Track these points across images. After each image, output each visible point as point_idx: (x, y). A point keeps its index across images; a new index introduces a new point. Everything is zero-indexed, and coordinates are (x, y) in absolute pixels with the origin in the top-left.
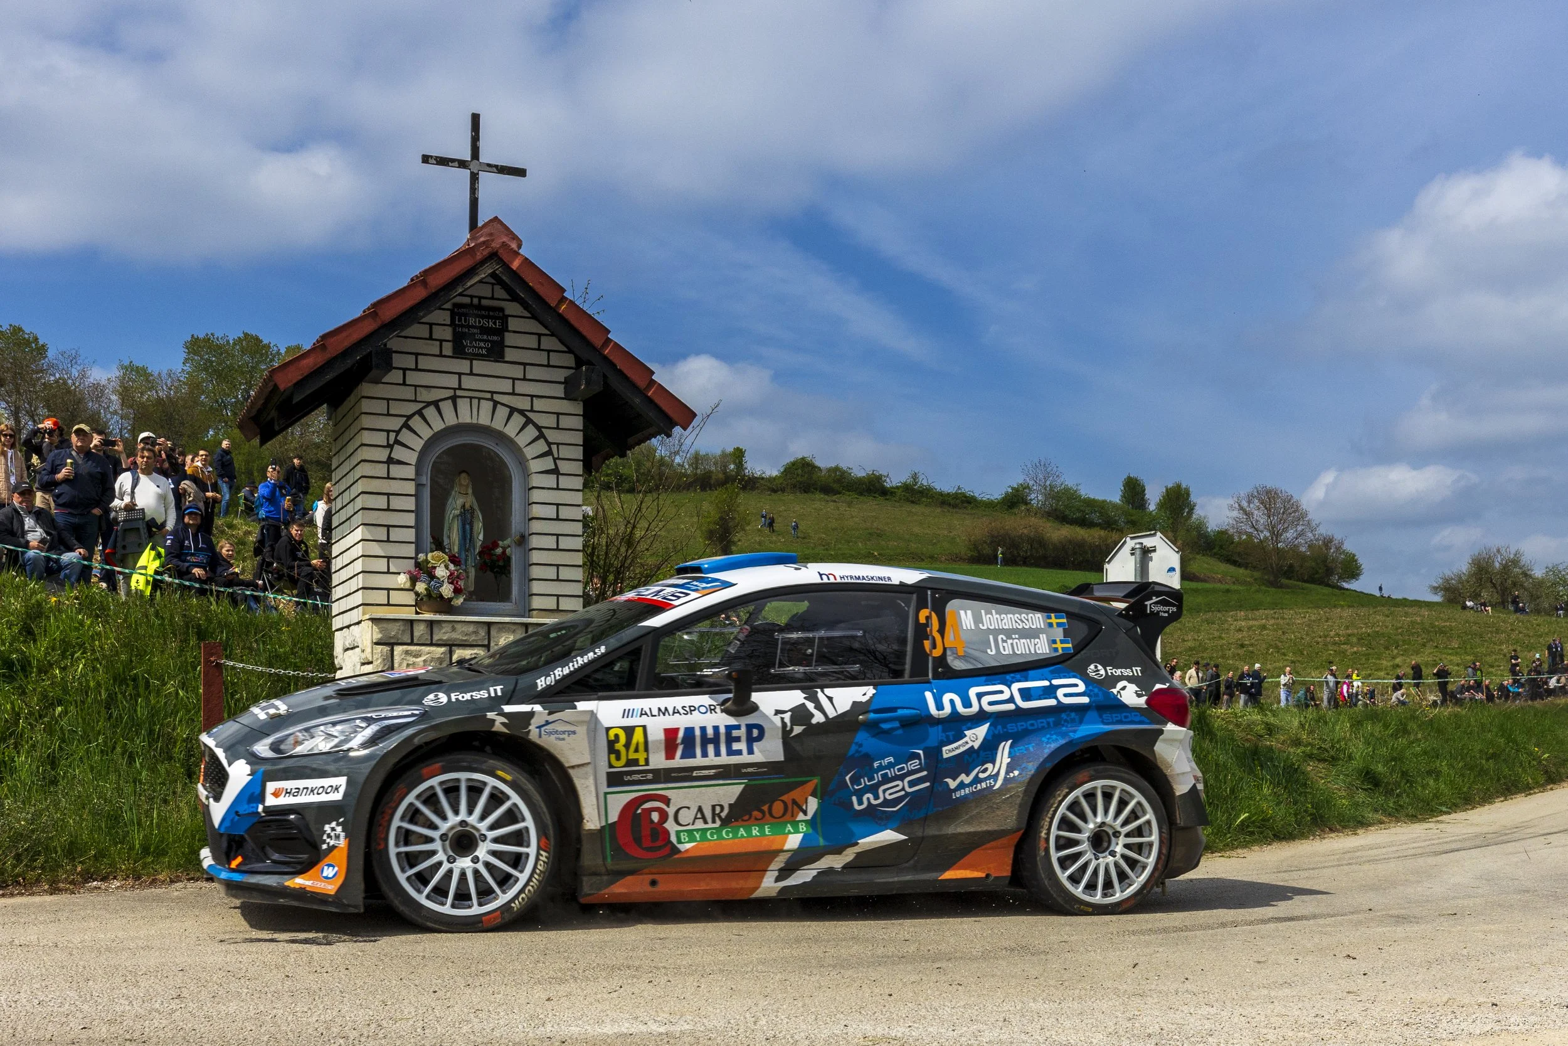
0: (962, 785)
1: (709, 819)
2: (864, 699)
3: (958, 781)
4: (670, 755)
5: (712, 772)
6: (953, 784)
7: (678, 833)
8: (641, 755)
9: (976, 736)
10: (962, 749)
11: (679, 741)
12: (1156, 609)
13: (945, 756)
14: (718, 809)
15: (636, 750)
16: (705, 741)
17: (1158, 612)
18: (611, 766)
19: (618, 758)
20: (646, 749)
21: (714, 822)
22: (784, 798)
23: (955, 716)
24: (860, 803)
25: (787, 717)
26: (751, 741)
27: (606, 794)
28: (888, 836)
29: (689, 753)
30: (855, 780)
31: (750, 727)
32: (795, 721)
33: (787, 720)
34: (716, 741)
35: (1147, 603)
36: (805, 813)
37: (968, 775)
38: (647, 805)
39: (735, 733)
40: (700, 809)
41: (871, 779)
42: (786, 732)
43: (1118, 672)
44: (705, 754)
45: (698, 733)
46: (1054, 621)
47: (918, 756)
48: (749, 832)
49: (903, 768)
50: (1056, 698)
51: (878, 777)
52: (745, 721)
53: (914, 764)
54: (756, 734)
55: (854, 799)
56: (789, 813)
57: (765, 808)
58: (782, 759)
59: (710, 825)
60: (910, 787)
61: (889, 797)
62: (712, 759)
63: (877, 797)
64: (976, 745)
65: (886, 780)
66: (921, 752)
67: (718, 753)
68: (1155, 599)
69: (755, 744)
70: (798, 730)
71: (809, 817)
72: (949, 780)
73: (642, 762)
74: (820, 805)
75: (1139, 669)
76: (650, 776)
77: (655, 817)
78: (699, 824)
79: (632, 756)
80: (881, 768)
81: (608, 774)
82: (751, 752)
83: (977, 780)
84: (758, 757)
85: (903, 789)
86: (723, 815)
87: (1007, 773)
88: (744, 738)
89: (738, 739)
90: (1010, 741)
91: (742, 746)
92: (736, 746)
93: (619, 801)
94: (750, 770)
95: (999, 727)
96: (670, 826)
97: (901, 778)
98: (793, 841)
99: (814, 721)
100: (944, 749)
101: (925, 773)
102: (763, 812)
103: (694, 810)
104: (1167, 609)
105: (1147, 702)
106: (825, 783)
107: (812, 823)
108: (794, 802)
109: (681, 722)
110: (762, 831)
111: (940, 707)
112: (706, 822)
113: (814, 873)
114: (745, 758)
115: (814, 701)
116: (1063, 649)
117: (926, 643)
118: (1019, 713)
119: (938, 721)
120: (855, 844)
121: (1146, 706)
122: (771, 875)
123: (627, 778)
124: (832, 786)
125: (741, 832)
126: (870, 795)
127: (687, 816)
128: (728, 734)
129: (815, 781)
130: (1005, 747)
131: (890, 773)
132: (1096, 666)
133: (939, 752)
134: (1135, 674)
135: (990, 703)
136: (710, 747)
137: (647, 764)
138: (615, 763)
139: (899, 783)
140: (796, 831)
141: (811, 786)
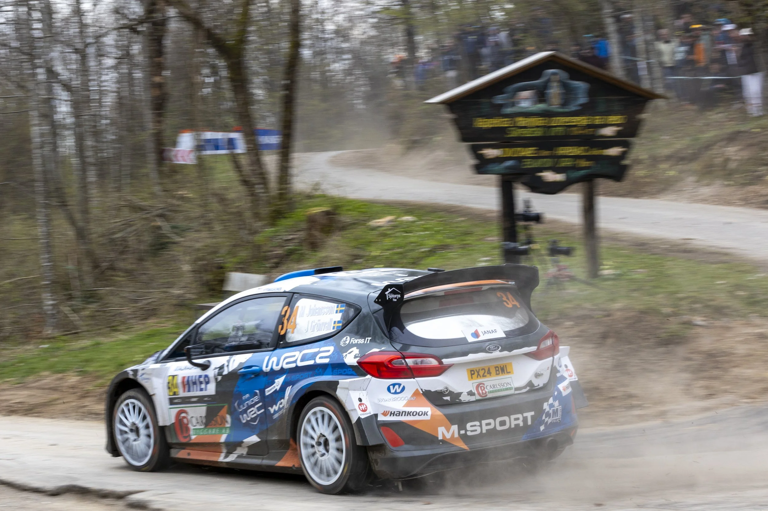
0: (275, 412)
1: (201, 424)
3: (273, 408)
4: (184, 391)
5: (196, 399)
6: (272, 411)
7: (192, 430)
8: (176, 390)
9: (278, 382)
10: (273, 390)
11: (186, 383)
12: (390, 296)
13: (267, 393)
14: (201, 419)
15: (175, 387)
16: (193, 383)
17: (392, 298)
18: (169, 395)
19: (171, 391)
20: (178, 387)
22: (219, 414)
23: (272, 371)
24: (244, 419)
25: (217, 370)
26: (206, 383)
27: (169, 408)
28: (254, 438)
29: (189, 390)
30: (239, 405)
31: (205, 376)
32: (219, 374)
33: (216, 373)
34: (196, 383)
35: (387, 293)
37: (276, 405)
38: (182, 415)
39: (201, 379)
40: (197, 418)
41: (244, 405)
42: (216, 379)
43: (356, 341)
44: (193, 390)
45: (190, 379)
46: (340, 308)
47: (257, 394)
48: (212, 431)
49: (252, 401)
50: (315, 359)
51: (246, 405)
52: (204, 373)
53: (256, 399)
54: (207, 380)
55: (241, 415)
56: (221, 423)
57: (215, 419)
59: (201, 427)
60: (258, 411)
61: (253, 416)
62: (196, 393)
63: (248, 416)
64: (278, 388)
65: (249, 407)
67: (197, 390)
68: (390, 290)
69: (208, 385)
70: (220, 378)
71: (229, 425)
72: (270, 408)
73: (177, 393)
74: (232, 418)
75: (369, 338)
76: (180, 400)
77: (185, 420)
78: (198, 426)
79: (174, 390)
80: (245, 400)
81: (169, 398)
82: (206, 389)
83: (280, 409)
84: (208, 392)
85: (255, 412)
86: (204, 421)
88: (204, 382)
89: (202, 382)
91: (203, 386)
93: (174, 412)
94: (206, 399)
95: (288, 378)
96: (190, 425)
97: (253, 406)
99: (224, 373)
100: (267, 390)
101: (260, 404)
102: (214, 421)
103: (195, 418)
104: (395, 296)
105: (358, 362)
106: (229, 407)
107: (230, 428)
108: (223, 416)
109: (185, 373)
110: (215, 431)
113: (235, 456)
114: (204, 393)
115: (228, 361)
116: (338, 327)
117: (280, 327)
118: (297, 369)
119: (267, 374)
120: (242, 442)
121: (357, 364)
122: (223, 455)
123: (175, 401)
124: (232, 409)
125: (210, 431)
126: (245, 415)
127: (194, 421)
128: (199, 380)
129: (226, 406)
130: (288, 390)
131: (250, 402)
132: (347, 338)
133: (264, 392)
134: (366, 342)
135: (287, 363)
136: (195, 386)
137: (179, 394)
138: (171, 393)
139: (253, 408)
140: (225, 432)
141: (225, 408)
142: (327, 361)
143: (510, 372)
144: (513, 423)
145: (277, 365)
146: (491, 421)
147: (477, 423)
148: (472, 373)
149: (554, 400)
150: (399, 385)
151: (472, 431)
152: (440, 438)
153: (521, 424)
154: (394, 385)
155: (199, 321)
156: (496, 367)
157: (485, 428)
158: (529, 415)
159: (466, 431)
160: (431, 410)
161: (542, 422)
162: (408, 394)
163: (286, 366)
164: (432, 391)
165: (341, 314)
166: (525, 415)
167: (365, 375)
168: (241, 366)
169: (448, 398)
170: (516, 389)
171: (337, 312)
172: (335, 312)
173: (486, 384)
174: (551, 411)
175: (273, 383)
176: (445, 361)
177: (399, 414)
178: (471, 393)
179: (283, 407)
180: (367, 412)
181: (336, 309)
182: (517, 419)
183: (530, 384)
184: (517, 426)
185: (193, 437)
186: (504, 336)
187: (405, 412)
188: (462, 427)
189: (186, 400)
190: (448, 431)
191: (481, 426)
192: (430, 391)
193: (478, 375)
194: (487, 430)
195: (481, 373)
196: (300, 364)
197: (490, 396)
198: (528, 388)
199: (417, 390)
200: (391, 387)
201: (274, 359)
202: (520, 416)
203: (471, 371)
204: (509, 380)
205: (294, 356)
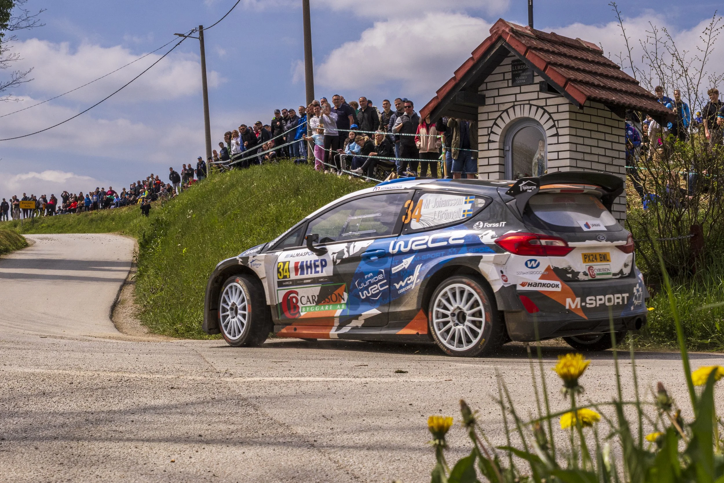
0: (401, 287)
1: (312, 302)
4: (296, 274)
5: (309, 281)
6: (398, 286)
7: (302, 307)
8: (287, 274)
9: (407, 262)
10: (400, 269)
11: (299, 267)
12: (525, 188)
13: (393, 272)
14: (314, 297)
15: (286, 272)
16: (308, 267)
17: (526, 190)
18: (279, 279)
19: (281, 275)
20: (289, 272)
22: (335, 292)
23: (400, 253)
24: (363, 296)
25: (335, 255)
26: (323, 266)
27: (278, 290)
28: (374, 311)
29: (302, 273)
30: (359, 284)
31: (322, 260)
32: (337, 258)
33: (335, 258)
34: (311, 267)
35: (520, 185)
36: (344, 300)
37: (403, 282)
38: (292, 295)
40: (308, 297)
41: (365, 284)
42: (334, 263)
43: (490, 225)
44: (307, 273)
45: (305, 264)
46: (468, 200)
47: (381, 273)
48: (325, 307)
49: (376, 279)
50: (448, 241)
51: (367, 283)
52: (320, 258)
53: (380, 277)
54: (324, 264)
55: (360, 293)
56: (338, 301)
58: (332, 274)
59: (312, 305)
60: (381, 288)
61: (374, 293)
62: (310, 276)
63: (369, 293)
64: (406, 267)
65: (371, 284)
66: (383, 270)
67: (311, 273)
68: (524, 183)
69: (324, 268)
70: (339, 261)
71: (345, 302)
72: (395, 284)
73: (288, 277)
74: (349, 296)
75: (504, 223)
76: (291, 283)
77: (294, 300)
78: (309, 304)
79: (285, 274)
80: (368, 278)
81: (278, 282)
82: (322, 272)
83: (407, 284)
84: (324, 274)
85: (378, 289)
86: (316, 300)
87: (417, 280)
88: (320, 266)
89: (318, 266)
90: (421, 264)
91: (319, 269)
92: (317, 269)
93: (282, 293)
94: (322, 280)
95: (418, 257)
96: (299, 304)
97: (376, 283)
98: (339, 312)
99: (344, 257)
100: (393, 269)
101: (385, 281)
102: (328, 298)
103: (306, 297)
104: (531, 187)
105: (495, 242)
106: (348, 286)
107: (347, 304)
108: (339, 295)
109: (300, 259)
110: (329, 307)
111: (394, 248)
113: (350, 328)
114: (320, 275)
115: (348, 248)
116: (468, 215)
117: (404, 217)
118: (428, 249)
119: (393, 255)
120: (361, 315)
121: (494, 243)
122: (334, 328)
123: (284, 284)
124: (351, 287)
125: (322, 308)
126: (365, 292)
127: (304, 300)
128: (314, 264)
129: (345, 285)
130: (418, 268)
131: (372, 281)
132: (479, 223)
133: (391, 270)
134: (500, 226)
135: (416, 245)
136: (309, 270)
137: (290, 278)
138: (280, 277)
139: (376, 285)
140: (341, 308)
141: (343, 287)
142: (462, 241)
143: (608, 260)
144: (617, 301)
145: (406, 246)
146: (602, 297)
147: (593, 298)
148: (587, 258)
149: (640, 286)
150: (535, 261)
151: (590, 304)
152: (567, 307)
153: (621, 303)
154: (531, 261)
155: (309, 217)
156: (600, 255)
157: (599, 302)
158: (626, 295)
159: (586, 303)
160: (561, 284)
161: (632, 304)
162: (542, 269)
163: (414, 248)
164: (560, 268)
165: (470, 204)
166: (624, 295)
167: (503, 252)
168: (363, 250)
169: (570, 276)
170: (614, 275)
171: (466, 203)
172: (464, 202)
173: (595, 267)
174: (637, 296)
175: (401, 262)
176: (571, 244)
177: (536, 285)
178: (585, 274)
179: (412, 283)
180: (508, 282)
181: (464, 200)
182: (618, 298)
183: (621, 272)
184: (618, 303)
185: (302, 314)
186: (605, 229)
187: (541, 283)
188: (583, 300)
189: (296, 282)
190: (573, 302)
191: (596, 300)
192: (558, 268)
193: (589, 259)
194: (600, 304)
195: (591, 258)
196: (431, 245)
197: (598, 277)
198: (620, 275)
199: (549, 266)
200: (529, 262)
201: (402, 243)
202: (619, 295)
203: (585, 255)
204: (608, 267)
205: (424, 240)
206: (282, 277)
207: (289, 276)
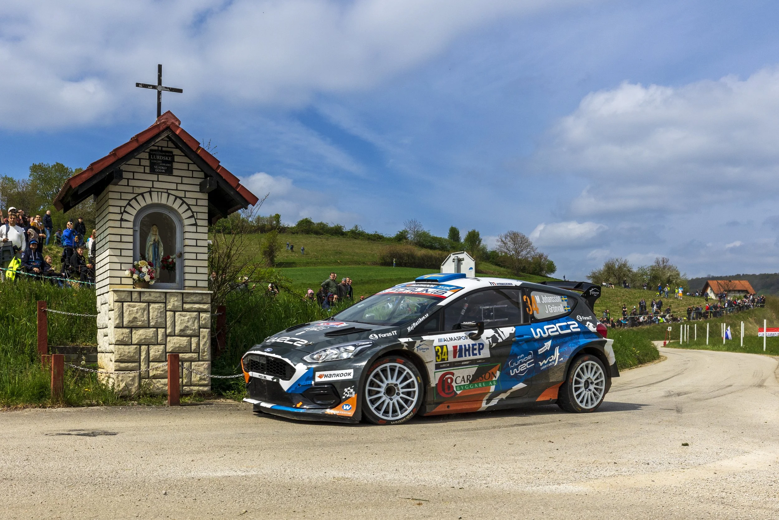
0: (544, 364)
1: (466, 381)
2: (513, 332)
3: (543, 363)
4: (455, 357)
5: (468, 362)
6: (541, 364)
7: (456, 386)
8: (446, 357)
9: (548, 345)
10: (544, 350)
11: (458, 351)
13: (539, 353)
14: (469, 377)
15: (444, 355)
16: (466, 350)
18: (436, 361)
19: (438, 358)
20: (447, 354)
21: (467, 382)
22: (489, 372)
24: (513, 373)
25: (490, 339)
26: (480, 349)
27: (435, 372)
28: (521, 385)
29: (461, 355)
30: (512, 364)
31: (479, 345)
32: (493, 341)
33: (491, 341)
34: (469, 350)
35: (590, 291)
36: (495, 378)
37: (546, 360)
38: (447, 376)
39: (475, 347)
40: (463, 377)
41: (516, 363)
42: (490, 346)
43: (585, 318)
45: (463, 347)
46: (563, 299)
47: (530, 354)
48: (478, 385)
49: (526, 359)
50: (570, 329)
51: (519, 362)
52: (477, 342)
53: (530, 357)
54: (481, 347)
56: (491, 378)
57: (483, 376)
58: (489, 356)
59: (466, 383)
60: (528, 366)
61: (521, 370)
62: (468, 358)
64: (548, 348)
65: (521, 363)
66: (532, 352)
67: (469, 355)
68: (592, 289)
69: (481, 351)
70: (494, 345)
71: (496, 379)
72: (540, 363)
74: (500, 374)
75: (591, 317)
76: (449, 365)
77: (449, 381)
78: (463, 383)
79: (443, 357)
80: (520, 359)
81: (436, 364)
82: (480, 354)
83: (549, 362)
84: (482, 356)
85: (526, 367)
86: (470, 379)
87: (559, 359)
88: (477, 349)
89: (475, 349)
91: (477, 352)
92: (475, 352)
94: (480, 361)
95: (555, 341)
96: (454, 384)
97: (525, 362)
98: (492, 389)
99: (499, 341)
100: (539, 351)
101: (533, 360)
102: (482, 377)
103: (461, 377)
104: (596, 293)
106: (502, 365)
107: (498, 381)
108: (493, 373)
109: (458, 343)
110: (482, 385)
111: (537, 334)
112: (465, 382)
113: (497, 400)
114: (478, 357)
115: (498, 333)
116: (568, 310)
117: (527, 309)
119: (537, 340)
120: (511, 389)
122: (484, 402)
123: (441, 366)
124: (505, 366)
126: (516, 370)
127: (459, 380)
128: (472, 347)
129: (500, 364)
130: (557, 349)
131: (522, 360)
132: (579, 316)
133: (537, 352)
134: (590, 319)
135: (551, 332)
136: (467, 353)
137: (448, 360)
138: (438, 360)
139: (525, 364)
140: (493, 385)
141: (498, 366)
163: (551, 334)
165: (566, 302)
168: (512, 335)
179: (554, 361)
181: (561, 299)
189: (454, 364)
196: (561, 332)
205: (553, 328)
206: (440, 359)
207: (447, 359)
